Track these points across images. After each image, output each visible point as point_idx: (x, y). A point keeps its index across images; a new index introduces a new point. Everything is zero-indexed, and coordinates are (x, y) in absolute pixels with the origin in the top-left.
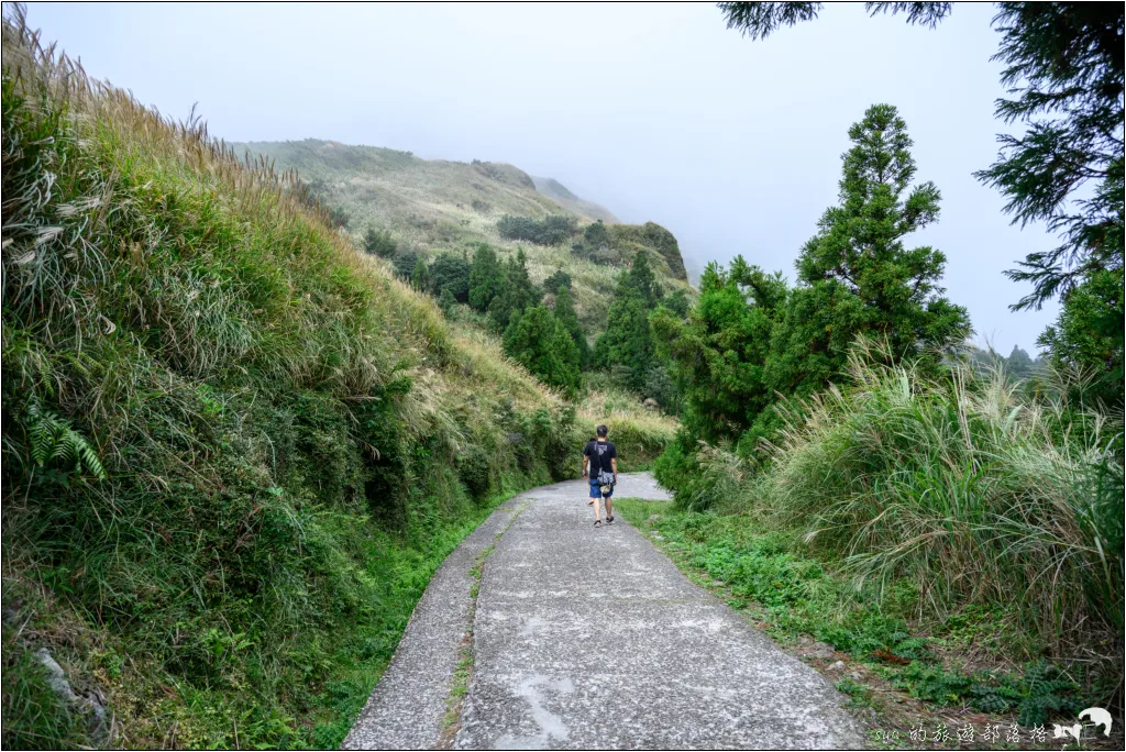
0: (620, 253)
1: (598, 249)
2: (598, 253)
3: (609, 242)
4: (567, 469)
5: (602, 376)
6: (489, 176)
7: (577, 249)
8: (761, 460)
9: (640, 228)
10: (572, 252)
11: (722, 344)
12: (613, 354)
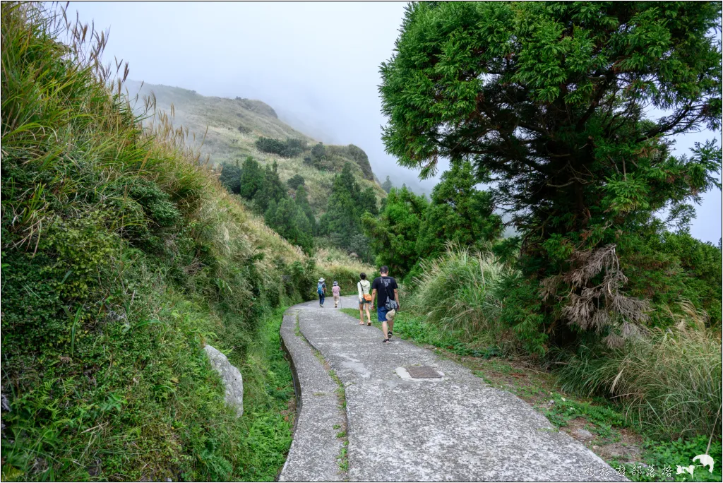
0: (334, 163)
1: (320, 161)
2: (320, 163)
3: (326, 156)
4: (311, 294)
5: (324, 239)
6: (247, 109)
7: (307, 161)
8: (414, 287)
9: (346, 147)
10: (304, 162)
11: (396, 231)
12: (331, 226)
